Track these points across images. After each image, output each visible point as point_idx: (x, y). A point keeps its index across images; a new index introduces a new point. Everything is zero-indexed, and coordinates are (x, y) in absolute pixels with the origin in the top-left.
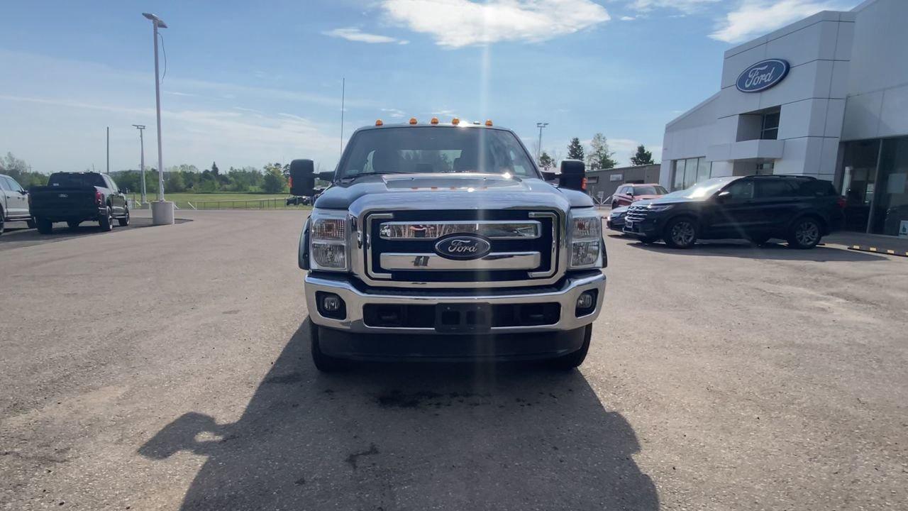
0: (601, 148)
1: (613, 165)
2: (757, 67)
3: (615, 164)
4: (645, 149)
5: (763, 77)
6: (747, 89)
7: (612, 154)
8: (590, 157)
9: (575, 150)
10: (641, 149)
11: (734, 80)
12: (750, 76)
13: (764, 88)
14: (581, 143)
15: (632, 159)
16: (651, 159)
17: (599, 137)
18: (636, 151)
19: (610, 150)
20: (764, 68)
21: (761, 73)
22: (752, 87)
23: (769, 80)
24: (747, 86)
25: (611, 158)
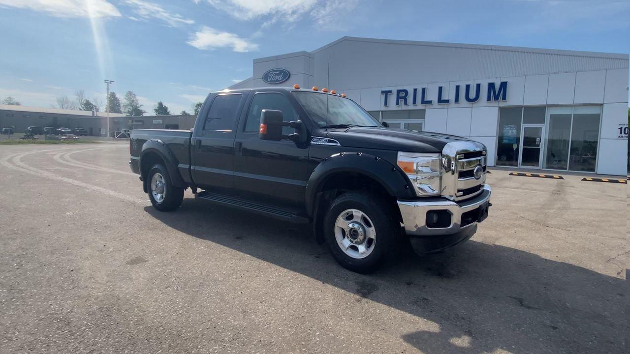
0: (133, 101)
1: (142, 113)
2: (274, 71)
3: (144, 112)
4: (163, 104)
5: (277, 77)
6: (267, 81)
7: (141, 106)
8: (125, 106)
9: (113, 100)
10: (161, 104)
11: (261, 76)
12: (270, 75)
13: (277, 82)
14: (118, 96)
15: (155, 110)
16: (168, 111)
17: (130, 93)
18: (157, 105)
19: (140, 103)
20: (278, 72)
21: (276, 75)
22: (271, 81)
23: (281, 79)
24: (269, 80)
25: (141, 108)
